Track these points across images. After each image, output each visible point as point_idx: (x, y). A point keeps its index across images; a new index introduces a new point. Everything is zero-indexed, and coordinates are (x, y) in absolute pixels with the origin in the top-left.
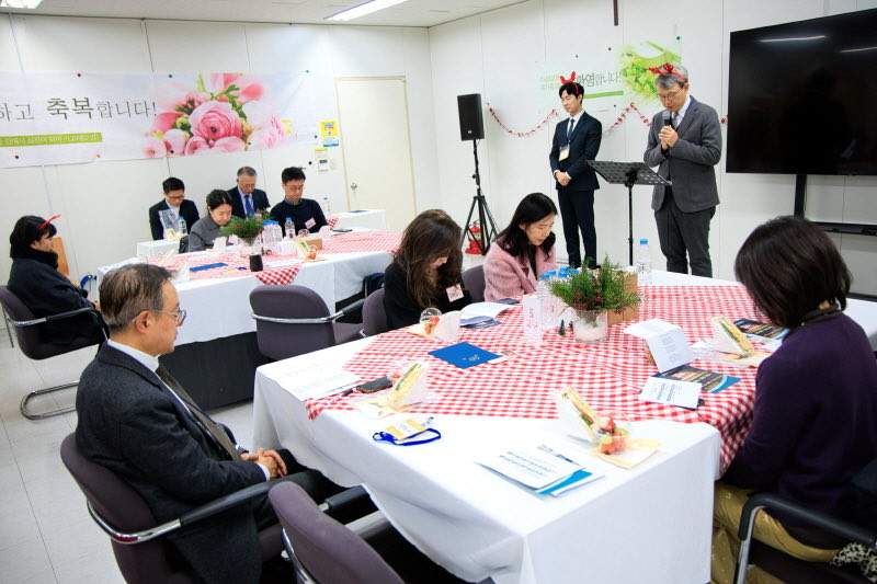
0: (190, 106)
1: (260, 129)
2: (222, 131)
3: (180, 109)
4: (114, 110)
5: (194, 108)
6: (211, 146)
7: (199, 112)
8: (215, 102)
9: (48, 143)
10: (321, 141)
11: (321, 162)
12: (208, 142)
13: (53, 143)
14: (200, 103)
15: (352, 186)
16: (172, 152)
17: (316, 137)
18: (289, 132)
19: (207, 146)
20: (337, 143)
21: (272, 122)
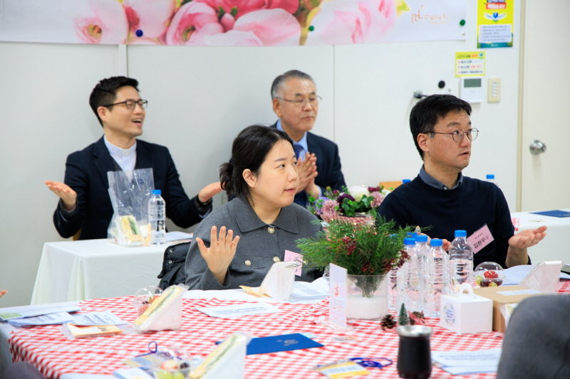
6: (226, 28)
10: (473, 33)
11: (467, 84)
15: (532, 149)
16: (140, 34)
17: (463, 23)
18: (403, 7)
19: (217, 27)
20: (508, 40)
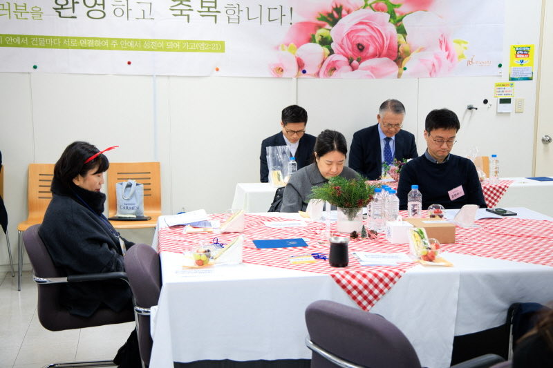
0: (335, 15)
1: (422, 50)
2: (371, 50)
3: (323, 18)
4: (244, 15)
5: (340, 17)
6: (354, 69)
7: (346, 23)
8: (369, 11)
9: (165, 49)
10: (506, 72)
11: (503, 101)
12: (350, 64)
13: (170, 50)
14: (349, 12)
15: (543, 140)
16: (304, 72)
17: (500, 66)
18: (462, 56)
19: (349, 68)
20: (530, 76)
21: (441, 42)
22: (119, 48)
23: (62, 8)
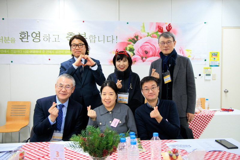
0: (135, 39)
2: (151, 53)
3: (130, 41)
4: (97, 39)
5: (138, 40)
6: (144, 61)
7: (140, 43)
8: (150, 38)
9: (64, 54)
10: (208, 63)
11: (207, 75)
12: (142, 59)
13: (66, 54)
14: (141, 38)
15: (225, 91)
17: (205, 60)
18: (189, 56)
19: (142, 61)
20: (218, 65)
21: (180, 50)
22: (45, 53)
23: (23, 38)
